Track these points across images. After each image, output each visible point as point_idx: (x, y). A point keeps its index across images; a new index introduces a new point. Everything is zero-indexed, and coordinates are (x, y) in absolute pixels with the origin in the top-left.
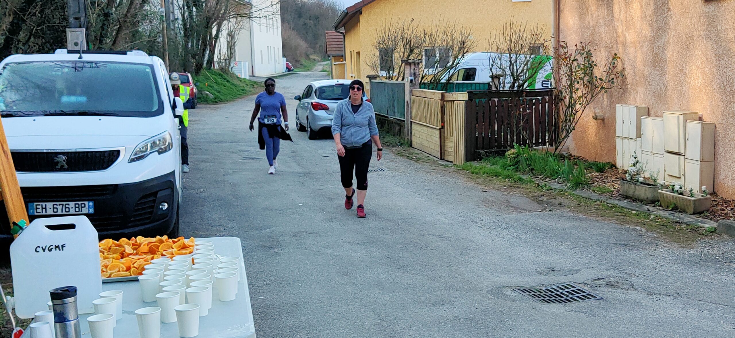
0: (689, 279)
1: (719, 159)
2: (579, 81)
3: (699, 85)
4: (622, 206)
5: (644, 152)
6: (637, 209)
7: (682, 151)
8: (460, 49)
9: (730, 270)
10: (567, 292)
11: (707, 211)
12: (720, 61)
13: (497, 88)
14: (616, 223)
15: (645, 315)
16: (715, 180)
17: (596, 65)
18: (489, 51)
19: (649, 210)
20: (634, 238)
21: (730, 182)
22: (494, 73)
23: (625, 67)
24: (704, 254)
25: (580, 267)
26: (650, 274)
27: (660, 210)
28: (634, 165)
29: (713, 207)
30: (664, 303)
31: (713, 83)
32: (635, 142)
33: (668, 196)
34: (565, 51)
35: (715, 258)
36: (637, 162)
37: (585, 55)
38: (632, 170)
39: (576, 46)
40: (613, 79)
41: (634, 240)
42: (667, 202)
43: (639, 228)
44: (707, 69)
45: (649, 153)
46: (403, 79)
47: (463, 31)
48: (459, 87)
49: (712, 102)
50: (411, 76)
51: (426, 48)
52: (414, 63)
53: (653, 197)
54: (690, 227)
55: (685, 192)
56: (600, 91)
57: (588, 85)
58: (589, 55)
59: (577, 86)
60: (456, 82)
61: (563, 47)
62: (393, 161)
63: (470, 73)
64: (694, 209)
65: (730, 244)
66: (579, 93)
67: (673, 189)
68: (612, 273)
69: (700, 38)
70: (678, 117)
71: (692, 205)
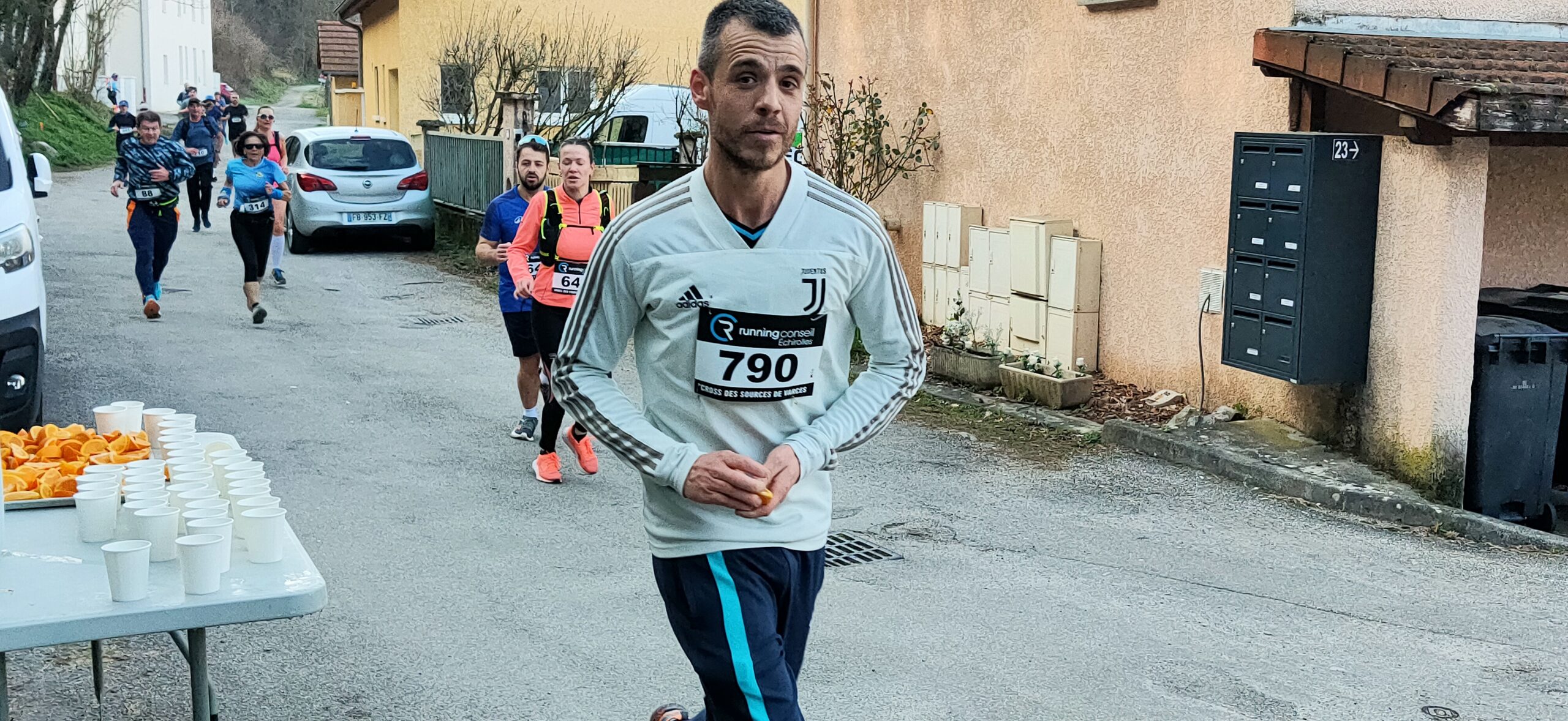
0: (1052, 523)
1: (1108, 309)
2: (856, 153)
3: (1075, 170)
4: (933, 393)
5: (973, 294)
6: (960, 399)
7: (1043, 292)
8: (616, 75)
9: (1124, 507)
10: (839, 547)
11: (1086, 403)
12: (1112, 125)
13: (690, 159)
14: (924, 425)
15: (977, 586)
16: (1101, 347)
17: (887, 123)
18: (674, 84)
19: (982, 401)
20: (955, 452)
21: (1126, 351)
22: (685, 130)
23: (942, 128)
24: (1080, 480)
25: (860, 505)
26: (985, 514)
27: (1002, 401)
28: (956, 317)
29: (1096, 396)
30: (1010, 566)
31: (1100, 166)
32: (958, 274)
33: (1017, 375)
34: (831, 92)
35: (1098, 487)
36: (963, 311)
37: (868, 104)
38: (953, 326)
39: (851, 84)
40: (919, 151)
41: (957, 455)
42: (1015, 387)
43: (964, 434)
44: (1089, 140)
45: (984, 296)
46: (496, 133)
47: (623, 39)
48: (614, 156)
49: (1097, 202)
50: (517, 127)
51: (547, 70)
52: (525, 102)
53: (991, 378)
54: (1056, 432)
55: (1047, 368)
56: (894, 174)
57: (872, 161)
58: (875, 104)
59: (850, 162)
60: (606, 143)
61: (826, 85)
62: (481, 303)
63: (635, 127)
64: (1062, 401)
65: (1125, 462)
66: (856, 177)
67: (1026, 363)
68: (917, 513)
69: (1079, 81)
70: (1037, 228)
71: (1059, 393)
